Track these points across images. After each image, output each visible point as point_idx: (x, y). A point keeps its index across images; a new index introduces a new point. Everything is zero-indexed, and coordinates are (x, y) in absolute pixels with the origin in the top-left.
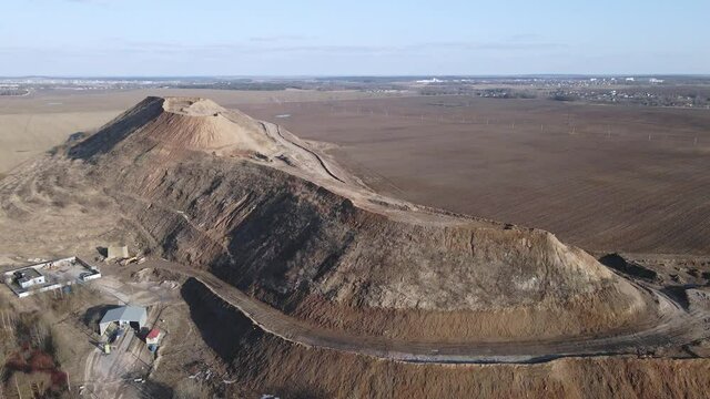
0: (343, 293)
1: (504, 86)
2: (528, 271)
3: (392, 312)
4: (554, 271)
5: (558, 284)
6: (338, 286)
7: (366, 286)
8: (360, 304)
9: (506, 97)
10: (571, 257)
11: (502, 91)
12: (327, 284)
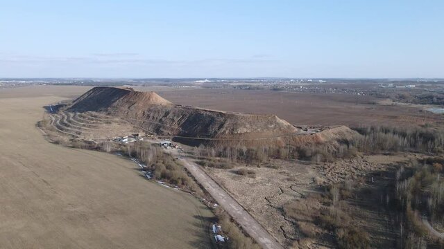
0: (227, 132)
1: (247, 84)
2: (271, 124)
3: (241, 134)
4: (278, 123)
5: (278, 126)
6: (226, 130)
7: (233, 130)
8: (232, 133)
9: (249, 89)
10: (281, 121)
11: (246, 86)
12: (222, 130)
